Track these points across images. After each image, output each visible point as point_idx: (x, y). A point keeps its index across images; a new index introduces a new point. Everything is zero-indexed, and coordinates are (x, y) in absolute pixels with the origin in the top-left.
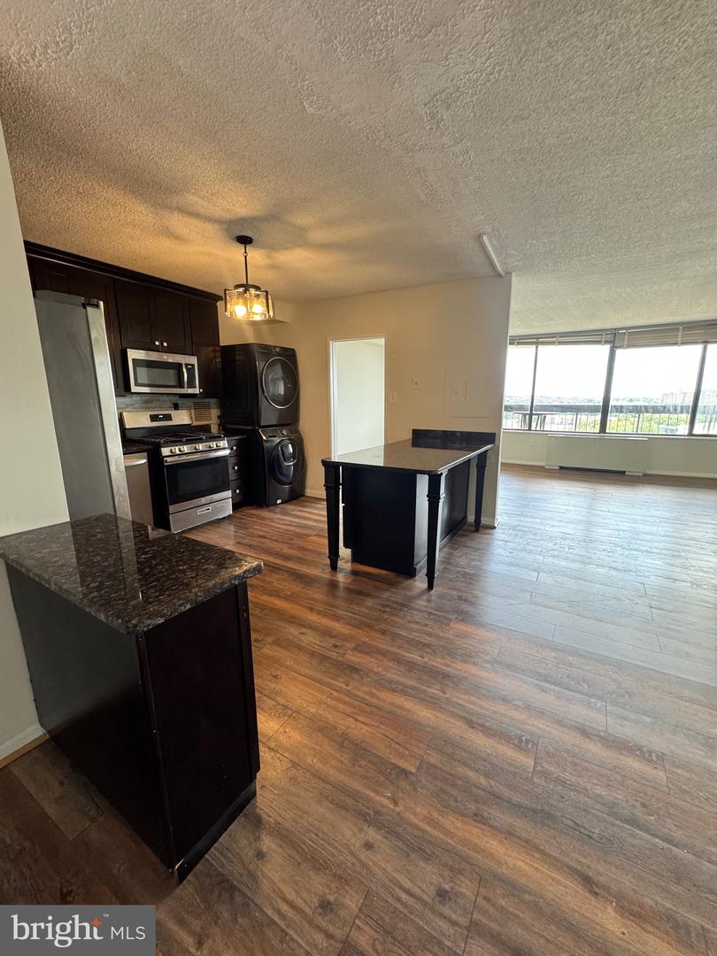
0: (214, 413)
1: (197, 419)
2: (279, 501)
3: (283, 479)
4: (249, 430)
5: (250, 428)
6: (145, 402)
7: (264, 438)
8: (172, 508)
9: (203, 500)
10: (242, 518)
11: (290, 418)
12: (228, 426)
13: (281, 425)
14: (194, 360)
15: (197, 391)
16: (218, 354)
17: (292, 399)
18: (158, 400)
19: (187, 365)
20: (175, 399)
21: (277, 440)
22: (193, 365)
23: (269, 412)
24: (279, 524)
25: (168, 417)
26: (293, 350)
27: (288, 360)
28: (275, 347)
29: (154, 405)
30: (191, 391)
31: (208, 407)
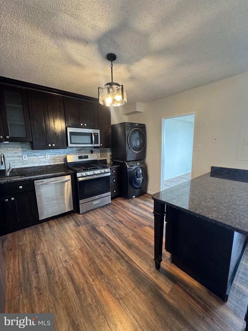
0: (109, 154)
1: (101, 157)
2: (134, 197)
3: (136, 186)
4: (121, 163)
5: (122, 162)
6: (79, 150)
7: (128, 167)
8: (81, 202)
9: (97, 197)
10: (115, 206)
11: (141, 157)
12: (114, 160)
13: (136, 160)
14: (98, 131)
15: (99, 145)
16: (110, 128)
17: (143, 148)
18: (85, 149)
19: (94, 134)
20: (91, 149)
21: (134, 168)
22: (98, 134)
23: (131, 154)
24: (131, 212)
25: (87, 157)
26: (144, 124)
27: (141, 130)
28: (135, 124)
29: (82, 151)
30: (96, 145)
31: (106, 151)
